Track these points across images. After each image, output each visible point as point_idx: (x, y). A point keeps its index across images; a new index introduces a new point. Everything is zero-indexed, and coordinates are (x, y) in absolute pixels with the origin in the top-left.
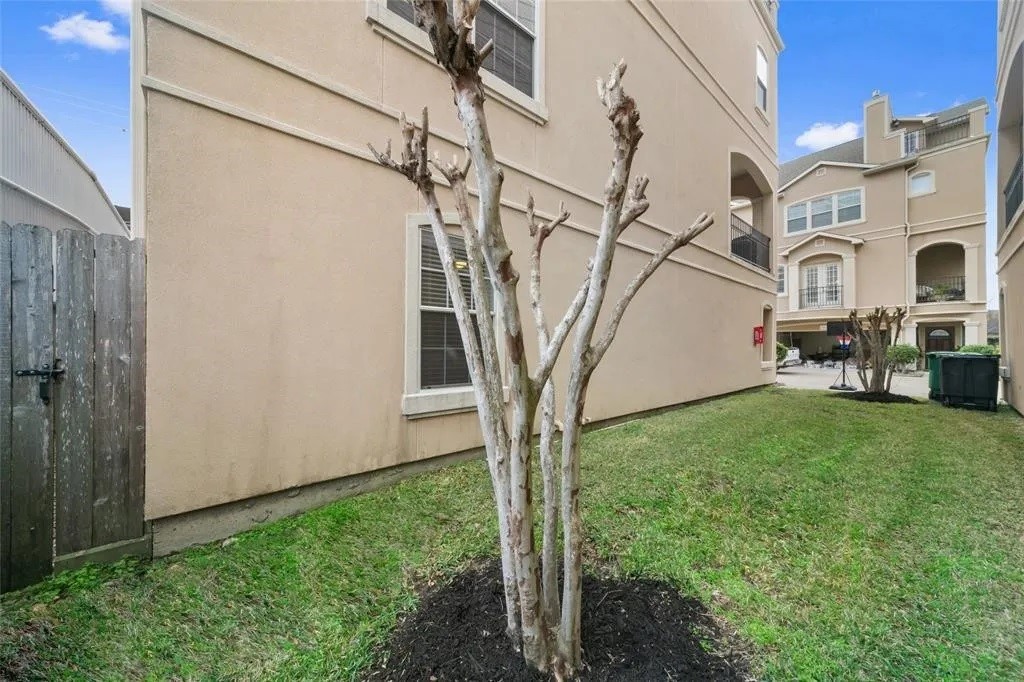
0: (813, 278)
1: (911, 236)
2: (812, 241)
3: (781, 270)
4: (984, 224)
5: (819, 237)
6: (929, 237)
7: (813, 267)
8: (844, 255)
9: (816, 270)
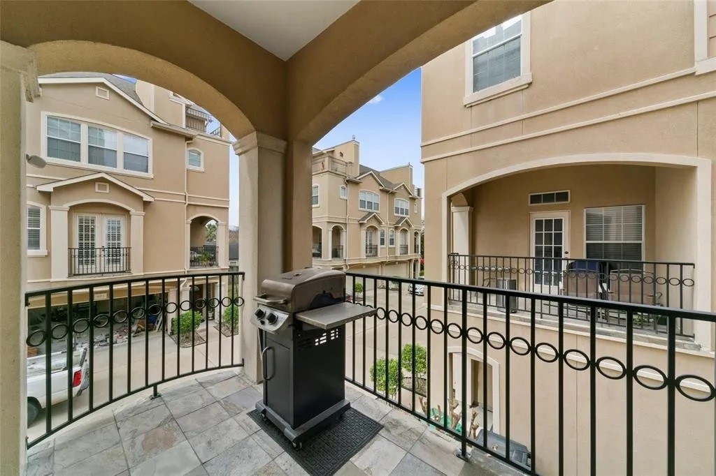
0: (87, 232)
1: (189, 204)
2: (93, 182)
3: (35, 213)
4: (228, 208)
5: (102, 180)
6: (198, 209)
7: (90, 216)
8: (133, 211)
9: (93, 221)
